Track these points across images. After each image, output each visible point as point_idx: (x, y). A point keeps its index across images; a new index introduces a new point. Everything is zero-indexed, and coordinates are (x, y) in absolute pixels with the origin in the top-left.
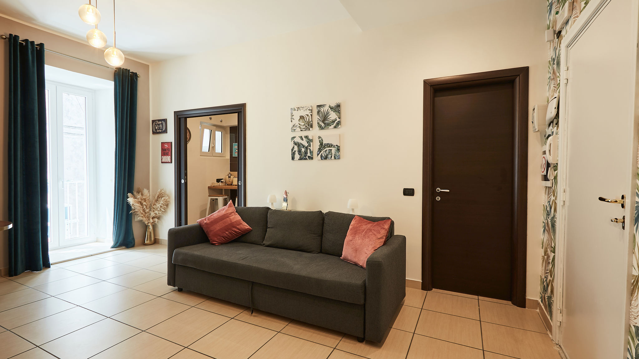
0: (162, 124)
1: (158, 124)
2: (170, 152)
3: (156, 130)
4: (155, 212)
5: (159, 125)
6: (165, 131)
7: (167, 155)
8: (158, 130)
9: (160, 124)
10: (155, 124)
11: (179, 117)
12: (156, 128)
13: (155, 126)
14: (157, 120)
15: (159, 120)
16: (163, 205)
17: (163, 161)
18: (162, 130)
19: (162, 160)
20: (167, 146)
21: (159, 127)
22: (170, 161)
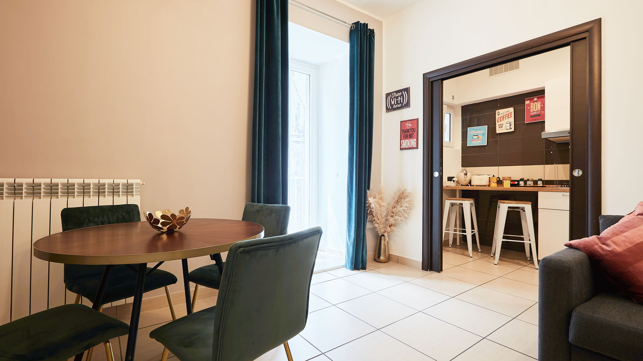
0: (402, 95)
1: (395, 97)
2: (415, 134)
3: (392, 106)
4: (395, 218)
5: (397, 98)
6: (408, 105)
7: (411, 137)
8: (395, 105)
9: (399, 96)
10: (391, 98)
11: (431, 80)
12: (393, 103)
13: (390, 100)
14: (394, 92)
15: (397, 92)
16: (406, 209)
17: (404, 146)
18: (402, 104)
19: (401, 145)
20: (411, 125)
21: (397, 101)
22: (415, 146)
